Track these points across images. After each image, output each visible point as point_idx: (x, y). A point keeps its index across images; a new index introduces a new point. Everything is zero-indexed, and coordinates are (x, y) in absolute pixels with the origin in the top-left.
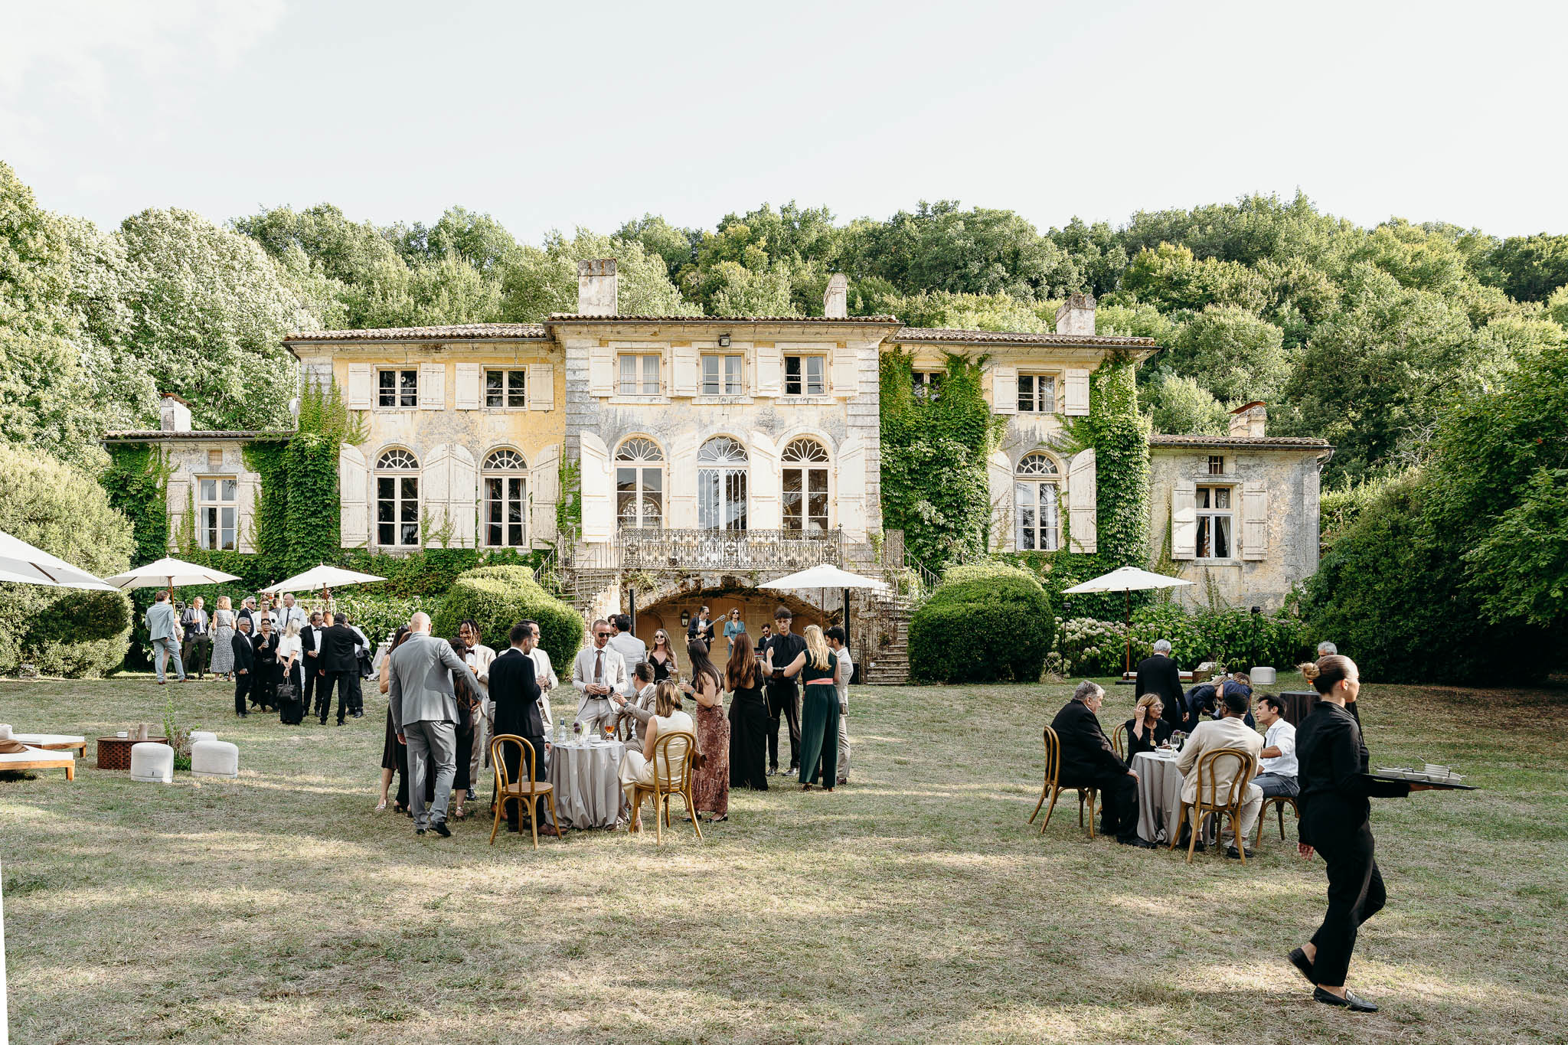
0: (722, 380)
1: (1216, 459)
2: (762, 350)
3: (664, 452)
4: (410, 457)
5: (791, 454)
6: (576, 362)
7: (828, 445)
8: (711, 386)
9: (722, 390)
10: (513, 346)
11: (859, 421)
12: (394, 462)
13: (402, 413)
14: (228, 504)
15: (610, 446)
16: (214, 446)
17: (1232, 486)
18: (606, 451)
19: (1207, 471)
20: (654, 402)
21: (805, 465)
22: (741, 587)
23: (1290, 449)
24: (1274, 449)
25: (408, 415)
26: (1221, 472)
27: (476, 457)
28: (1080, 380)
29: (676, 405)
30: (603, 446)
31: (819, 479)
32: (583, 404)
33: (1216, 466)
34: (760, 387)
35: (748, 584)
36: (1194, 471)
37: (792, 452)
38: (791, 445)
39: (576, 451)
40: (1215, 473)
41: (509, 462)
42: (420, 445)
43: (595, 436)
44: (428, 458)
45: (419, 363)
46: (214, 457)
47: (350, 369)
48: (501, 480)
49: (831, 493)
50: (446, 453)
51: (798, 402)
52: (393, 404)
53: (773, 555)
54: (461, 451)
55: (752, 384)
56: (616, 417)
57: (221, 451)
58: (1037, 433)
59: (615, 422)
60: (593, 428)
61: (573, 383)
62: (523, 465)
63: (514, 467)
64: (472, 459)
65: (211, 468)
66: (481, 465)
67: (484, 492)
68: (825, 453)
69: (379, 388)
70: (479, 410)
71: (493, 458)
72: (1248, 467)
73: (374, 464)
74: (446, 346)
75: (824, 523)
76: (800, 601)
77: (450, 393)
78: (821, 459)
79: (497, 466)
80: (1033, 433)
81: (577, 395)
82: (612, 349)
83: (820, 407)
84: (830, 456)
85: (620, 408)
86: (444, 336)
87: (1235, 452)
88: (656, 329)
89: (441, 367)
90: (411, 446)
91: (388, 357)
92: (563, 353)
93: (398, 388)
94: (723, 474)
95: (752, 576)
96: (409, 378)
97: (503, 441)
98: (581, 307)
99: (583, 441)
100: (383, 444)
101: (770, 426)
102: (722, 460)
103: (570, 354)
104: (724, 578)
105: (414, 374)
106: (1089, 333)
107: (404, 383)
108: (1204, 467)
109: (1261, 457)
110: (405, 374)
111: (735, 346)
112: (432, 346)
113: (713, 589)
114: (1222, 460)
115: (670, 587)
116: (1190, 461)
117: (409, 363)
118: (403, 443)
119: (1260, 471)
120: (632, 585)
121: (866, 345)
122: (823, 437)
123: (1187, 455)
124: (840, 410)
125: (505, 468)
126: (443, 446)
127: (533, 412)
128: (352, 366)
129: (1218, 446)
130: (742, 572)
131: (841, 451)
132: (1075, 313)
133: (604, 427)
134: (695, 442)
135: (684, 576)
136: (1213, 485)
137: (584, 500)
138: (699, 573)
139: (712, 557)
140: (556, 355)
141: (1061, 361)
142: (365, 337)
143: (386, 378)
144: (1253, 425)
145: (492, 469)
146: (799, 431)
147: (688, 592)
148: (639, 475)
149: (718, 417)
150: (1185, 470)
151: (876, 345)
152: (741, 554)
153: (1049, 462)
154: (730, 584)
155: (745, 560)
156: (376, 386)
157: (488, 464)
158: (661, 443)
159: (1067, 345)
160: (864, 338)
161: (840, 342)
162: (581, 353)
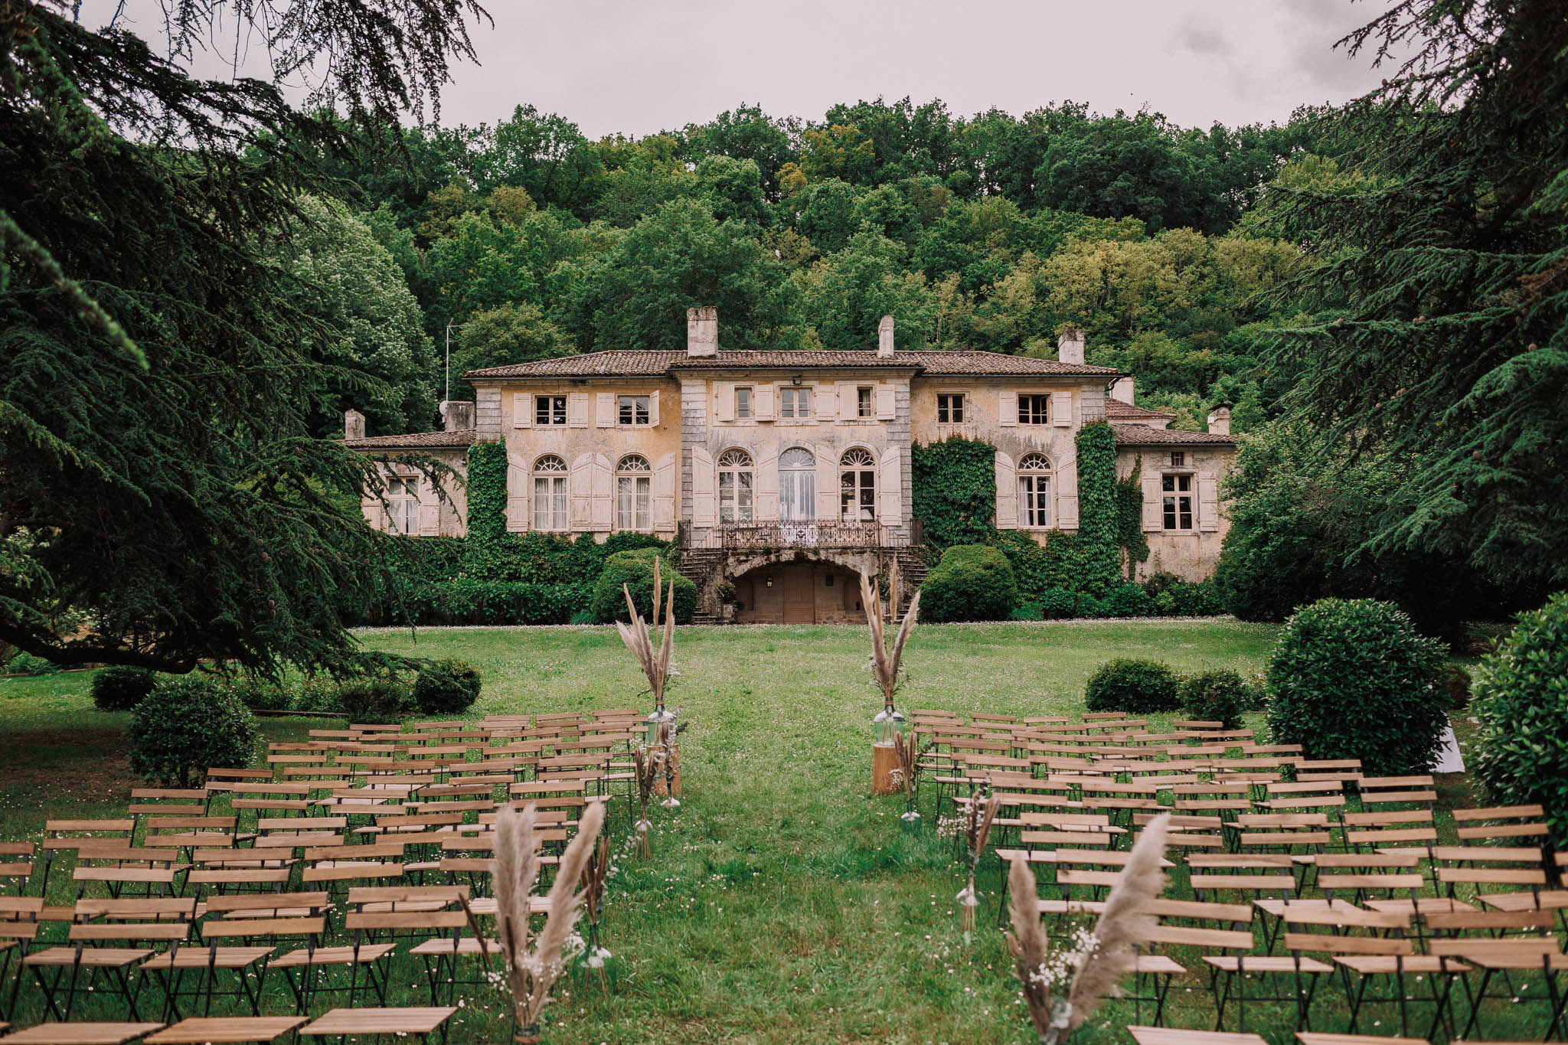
0: (796, 408)
1: (1177, 454)
2: (825, 387)
3: (754, 460)
4: (561, 462)
5: (845, 460)
6: (689, 396)
7: (874, 453)
8: (788, 412)
9: (796, 415)
10: (641, 381)
11: (896, 437)
12: (548, 465)
13: (556, 430)
14: (411, 497)
15: (714, 456)
17: (1192, 474)
18: (711, 460)
19: (1171, 464)
20: (746, 424)
21: (857, 468)
22: (808, 559)
24: (1223, 446)
25: (560, 432)
26: (1182, 464)
27: (611, 461)
28: (1065, 400)
29: (762, 426)
30: (709, 456)
31: (868, 479)
32: (694, 426)
33: (1177, 459)
34: (822, 412)
35: (812, 557)
36: (1160, 463)
37: (848, 458)
38: (847, 453)
39: (689, 460)
40: (1177, 464)
41: (636, 465)
42: (569, 454)
43: (703, 449)
44: (575, 463)
45: (569, 392)
47: (515, 397)
48: (630, 479)
49: (876, 488)
50: (589, 460)
51: (851, 423)
52: (547, 422)
53: (831, 536)
54: (601, 459)
55: (816, 411)
56: (718, 436)
58: (1033, 440)
59: (717, 440)
60: (701, 443)
61: (687, 411)
62: (648, 468)
63: (640, 468)
64: (609, 465)
65: (399, 470)
66: (615, 467)
67: (617, 488)
68: (872, 459)
69: (537, 411)
70: (614, 427)
71: (624, 462)
72: (1203, 460)
73: (531, 466)
74: (590, 381)
75: (871, 510)
77: (592, 415)
78: (869, 463)
79: (627, 468)
80: (1030, 440)
81: (690, 419)
83: (868, 427)
84: (876, 461)
85: (721, 429)
86: (588, 374)
87: (1191, 449)
88: (748, 373)
89: (586, 395)
90: (562, 454)
91: (543, 388)
92: (679, 386)
93: (551, 410)
94: (797, 475)
95: (816, 551)
96: (559, 403)
97: (632, 451)
98: (690, 344)
99: (694, 454)
100: (539, 454)
101: (831, 441)
102: (797, 465)
103: (684, 390)
104: (797, 554)
105: (564, 400)
106: (1080, 359)
107: (556, 407)
108: (1168, 462)
109: (1212, 453)
110: (556, 399)
111: (805, 383)
112: (579, 381)
113: (788, 563)
114: (1182, 454)
115: (758, 561)
116: (1157, 456)
117: (560, 392)
118: (555, 452)
119: (1212, 462)
120: (731, 560)
121: (901, 381)
122: (870, 447)
123: (1154, 452)
124: (883, 429)
125: (634, 471)
126: (587, 455)
127: (655, 428)
128: (516, 395)
129: (1176, 445)
130: (808, 549)
131: (883, 459)
132: (1069, 344)
133: (710, 444)
134: (776, 454)
135: (767, 552)
136: (1176, 474)
137: (695, 496)
138: (778, 550)
139: (789, 537)
140: (672, 387)
141: (1051, 386)
142: (528, 375)
143: (542, 403)
144: (1220, 423)
145: (624, 471)
146: (853, 444)
147: (770, 565)
148: (736, 477)
149: (793, 435)
150: (1152, 463)
151: (907, 381)
152: (808, 537)
153: (1043, 461)
154: (800, 557)
155: (811, 540)
156: (535, 410)
157: (620, 468)
158: (752, 453)
159: (1053, 376)
160: (899, 377)
161: (882, 380)
162: (692, 390)
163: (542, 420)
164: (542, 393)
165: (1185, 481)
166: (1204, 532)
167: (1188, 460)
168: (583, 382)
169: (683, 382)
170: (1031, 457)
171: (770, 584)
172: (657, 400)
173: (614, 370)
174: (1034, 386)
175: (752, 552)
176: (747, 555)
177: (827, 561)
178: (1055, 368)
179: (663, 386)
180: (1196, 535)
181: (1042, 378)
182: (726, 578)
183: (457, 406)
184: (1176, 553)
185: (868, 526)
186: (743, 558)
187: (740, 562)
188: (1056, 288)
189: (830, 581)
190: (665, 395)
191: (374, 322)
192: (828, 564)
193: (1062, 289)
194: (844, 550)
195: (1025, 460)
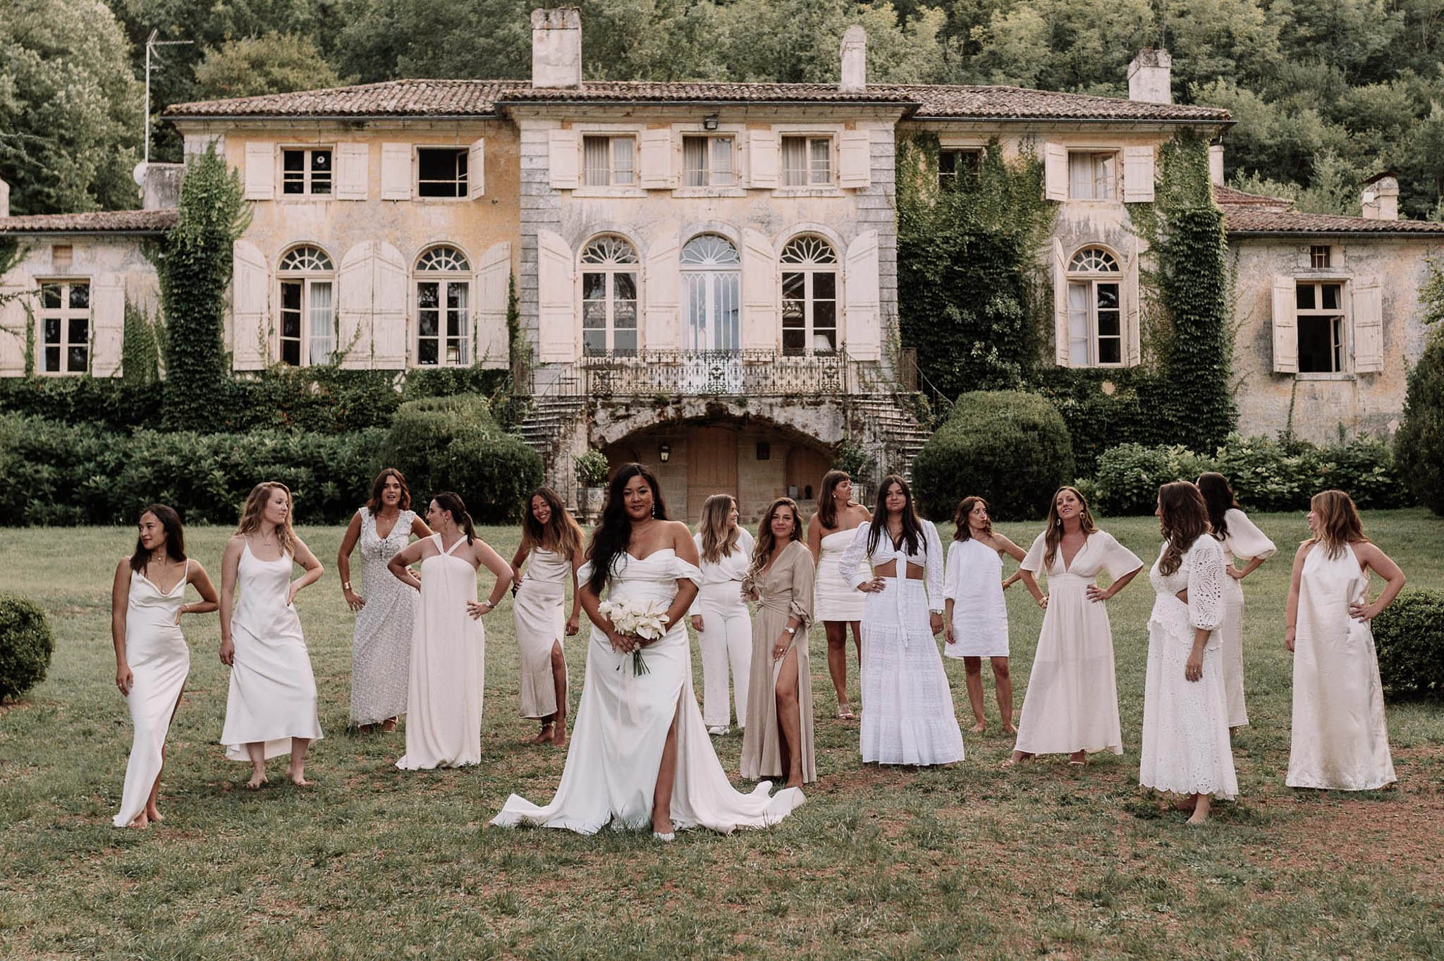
0: (708, 168)
1: (1320, 249)
2: (755, 133)
3: (640, 254)
4: (322, 256)
5: (791, 254)
6: (533, 147)
7: (836, 244)
8: (695, 176)
9: (708, 181)
10: (454, 123)
11: (872, 217)
12: (302, 262)
13: (314, 203)
14: (79, 314)
15: (574, 247)
16: (62, 242)
17: (1344, 282)
18: (570, 253)
19: (1309, 265)
20: (627, 195)
21: (809, 267)
22: (729, 415)
23: (1408, 237)
24: (1390, 237)
25: (321, 207)
26: (1328, 265)
27: (406, 256)
28: (1143, 159)
29: (653, 198)
30: (566, 246)
31: (825, 284)
32: (542, 196)
33: (1320, 258)
34: (753, 176)
35: (737, 412)
36: (1293, 264)
37: (793, 252)
38: (791, 243)
39: (533, 253)
40: (1320, 266)
41: (447, 263)
42: (336, 243)
43: (557, 236)
44: (346, 259)
45: (336, 142)
46: (61, 253)
47: (248, 150)
48: (437, 285)
49: (839, 300)
50: (369, 253)
51: (799, 194)
52: (301, 191)
53: (766, 378)
54: (389, 250)
55: (744, 173)
56: (581, 213)
57: (71, 247)
58: (1091, 225)
59: (580, 220)
60: (553, 226)
61: (531, 172)
62: (466, 266)
63: (454, 268)
64: (403, 262)
65: (57, 269)
66: (412, 266)
67: (415, 299)
68: (832, 253)
69: (283, 172)
70: (412, 200)
71: (428, 257)
72: (1360, 259)
73: (276, 264)
74: (371, 123)
75: (832, 337)
76: (797, 431)
77: (375, 178)
78: (828, 260)
79: (432, 268)
80: (1087, 225)
81: (534, 186)
82: (576, 133)
83: (825, 200)
84: (839, 257)
85: (586, 202)
86: (369, 113)
87: (1342, 241)
88: (629, 109)
89: (364, 147)
90: (324, 243)
91: (295, 135)
92: (516, 131)
93: (308, 171)
94: (710, 279)
95: (742, 402)
96: (321, 160)
97: (440, 238)
98: (536, 68)
99: (542, 242)
100: (288, 242)
101: (765, 223)
102: (709, 262)
103: (525, 137)
104: (709, 406)
105: (327, 154)
106: (1164, 96)
107: (315, 166)
108: (1305, 260)
109: (1376, 246)
110: (316, 155)
111: (724, 129)
112: (352, 123)
113: (696, 421)
114: (1327, 250)
115: (646, 417)
116: (1288, 252)
117: (321, 142)
118: (313, 239)
119: (1376, 263)
120: (601, 415)
121: (880, 126)
122: (830, 234)
123: (1282, 245)
124: (849, 203)
125: (442, 271)
126: (365, 244)
127: (478, 200)
128: (250, 145)
129: (1319, 235)
130: (730, 398)
131: (851, 252)
132: (1146, 72)
133: (567, 225)
134: (677, 243)
135: (660, 402)
136: (1318, 282)
137: (542, 311)
138: (679, 399)
139: (694, 381)
140: (506, 133)
141: (1120, 137)
142: (270, 113)
143: (293, 159)
144: (1383, 201)
145: (427, 271)
146: (801, 228)
147: (666, 424)
148: (610, 284)
149: (706, 214)
150: (1280, 264)
151: (891, 126)
152: (729, 377)
153: (1108, 259)
154: (716, 413)
155: (733, 384)
156: (280, 170)
157: (421, 266)
158: (636, 241)
159: (1123, 119)
160: (877, 118)
161: (849, 124)
162: (538, 137)
163: (293, 188)
164: (293, 144)
165: (1332, 292)
166: (1362, 376)
167: (1337, 258)
168: (360, 125)
169: (524, 125)
170: (1088, 252)
171: (665, 456)
172: (481, 154)
173: (410, 106)
174: (1094, 137)
175: (636, 401)
176: (628, 407)
177: (759, 417)
178: (1126, 109)
179: (491, 133)
180: (1350, 379)
181: (1105, 124)
182: (592, 445)
183: (162, 171)
184: (1318, 408)
185: (828, 361)
186: (622, 412)
187: (617, 419)
188: (1084, 33)
189: (763, 453)
190: (495, 147)
191: (46, 54)
192: (761, 423)
193: (1095, 33)
194: (789, 399)
195: (1077, 258)
